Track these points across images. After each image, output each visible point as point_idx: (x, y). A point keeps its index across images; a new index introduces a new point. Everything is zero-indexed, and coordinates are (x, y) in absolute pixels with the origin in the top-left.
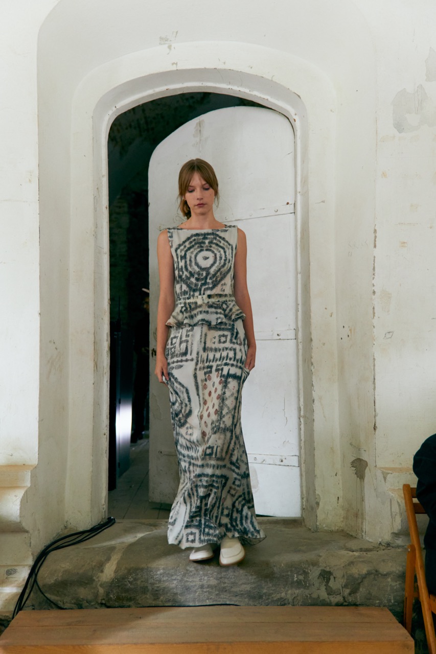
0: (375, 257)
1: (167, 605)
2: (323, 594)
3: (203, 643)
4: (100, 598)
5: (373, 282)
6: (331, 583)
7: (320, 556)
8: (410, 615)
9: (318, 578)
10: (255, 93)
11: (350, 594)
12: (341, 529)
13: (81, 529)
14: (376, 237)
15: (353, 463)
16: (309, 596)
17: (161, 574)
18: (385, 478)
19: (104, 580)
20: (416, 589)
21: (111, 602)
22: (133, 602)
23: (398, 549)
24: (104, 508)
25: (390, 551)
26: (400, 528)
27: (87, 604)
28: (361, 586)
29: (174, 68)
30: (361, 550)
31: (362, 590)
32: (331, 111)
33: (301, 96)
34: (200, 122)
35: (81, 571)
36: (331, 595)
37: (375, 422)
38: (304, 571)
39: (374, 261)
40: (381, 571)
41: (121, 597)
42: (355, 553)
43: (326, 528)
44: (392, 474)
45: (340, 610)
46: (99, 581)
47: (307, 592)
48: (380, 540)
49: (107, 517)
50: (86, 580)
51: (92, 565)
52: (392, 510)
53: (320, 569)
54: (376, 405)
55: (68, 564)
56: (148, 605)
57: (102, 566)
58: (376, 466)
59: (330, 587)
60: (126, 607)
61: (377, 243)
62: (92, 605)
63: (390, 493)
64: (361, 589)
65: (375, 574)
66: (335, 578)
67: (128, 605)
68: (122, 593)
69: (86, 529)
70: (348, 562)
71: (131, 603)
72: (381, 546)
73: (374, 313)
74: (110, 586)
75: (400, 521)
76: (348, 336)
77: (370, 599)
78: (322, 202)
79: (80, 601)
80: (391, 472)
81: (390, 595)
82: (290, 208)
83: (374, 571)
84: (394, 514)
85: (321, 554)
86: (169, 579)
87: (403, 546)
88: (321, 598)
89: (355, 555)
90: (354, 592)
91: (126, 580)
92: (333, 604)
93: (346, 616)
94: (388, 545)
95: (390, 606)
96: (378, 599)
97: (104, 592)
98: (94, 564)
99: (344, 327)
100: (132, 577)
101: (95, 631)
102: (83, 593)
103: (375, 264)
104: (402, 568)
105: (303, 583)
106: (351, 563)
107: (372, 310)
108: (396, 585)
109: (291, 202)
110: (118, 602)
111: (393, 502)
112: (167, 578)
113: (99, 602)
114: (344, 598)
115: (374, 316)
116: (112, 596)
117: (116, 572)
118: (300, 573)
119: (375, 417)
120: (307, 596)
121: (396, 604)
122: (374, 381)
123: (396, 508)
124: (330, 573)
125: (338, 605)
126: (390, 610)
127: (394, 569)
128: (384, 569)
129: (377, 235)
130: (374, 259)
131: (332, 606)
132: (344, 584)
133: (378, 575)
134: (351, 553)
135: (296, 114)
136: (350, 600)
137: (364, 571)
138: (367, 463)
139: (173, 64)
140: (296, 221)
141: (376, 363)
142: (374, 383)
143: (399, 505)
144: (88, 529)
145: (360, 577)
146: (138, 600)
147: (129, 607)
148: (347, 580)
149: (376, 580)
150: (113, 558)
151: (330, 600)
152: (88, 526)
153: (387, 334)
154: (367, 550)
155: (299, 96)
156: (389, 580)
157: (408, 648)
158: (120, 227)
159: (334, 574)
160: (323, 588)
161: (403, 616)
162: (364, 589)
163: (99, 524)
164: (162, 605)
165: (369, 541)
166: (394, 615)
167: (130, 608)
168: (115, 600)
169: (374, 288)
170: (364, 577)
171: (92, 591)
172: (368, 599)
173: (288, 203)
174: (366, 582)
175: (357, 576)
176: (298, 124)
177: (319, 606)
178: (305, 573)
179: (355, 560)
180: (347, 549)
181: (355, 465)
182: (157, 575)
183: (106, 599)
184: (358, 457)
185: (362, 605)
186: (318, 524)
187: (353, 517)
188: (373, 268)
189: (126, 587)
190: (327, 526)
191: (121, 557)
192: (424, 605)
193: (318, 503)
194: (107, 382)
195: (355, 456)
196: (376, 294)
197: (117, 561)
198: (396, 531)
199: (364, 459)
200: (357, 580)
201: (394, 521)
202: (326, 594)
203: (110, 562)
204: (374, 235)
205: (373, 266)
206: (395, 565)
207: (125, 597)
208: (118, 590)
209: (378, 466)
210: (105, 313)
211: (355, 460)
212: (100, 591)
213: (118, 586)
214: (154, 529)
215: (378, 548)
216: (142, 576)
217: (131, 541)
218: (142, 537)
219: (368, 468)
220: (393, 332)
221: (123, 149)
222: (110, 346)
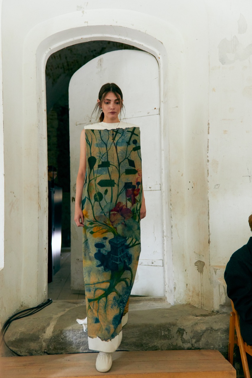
0: (208, 140)
1: (85, 352)
2: (180, 343)
4: (44, 349)
5: (208, 155)
6: (185, 336)
7: (177, 320)
8: (232, 354)
9: (177, 333)
10: (135, 41)
11: (196, 342)
12: (189, 303)
13: (31, 307)
14: (209, 128)
15: (196, 263)
16: (171, 344)
17: (81, 333)
18: (215, 272)
19: (46, 338)
20: (236, 338)
21: (50, 351)
22: (64, 351)
23: (224, 314)
24: (45, 294)
25: (218, 316)
26: (225, 301)
27: (36, 353)
28: (202, 337)
29: (86, 25)
30: (202, 315)
31: (203, 340)
32: (181, 52)
33: (163, 43)
34: (100, 59)
35: (31, 333)
36: (184, 343)
37: (209, 239)
38: (168, 329)
39: (208, 142)
40: (214, 328)
41: (56, 348)
42: (198, 317)
43: (180, 303)
44: (219, 269)
45: (190, 352)
46: (43, 338)
47: (170, 342)
48: (213, 309)
49: (47, 299)
50: (35, 338)
51: (38, 329)
52: (220, 291)
53: (178, 327)
54: (210, 228)
55: (23, 328)
56: (73, 352)
57: (44, 329)
58: (210, 265)
59: (183, 338)
60: (60, 354)
61: (210, 131)
62: (39, 353)
63: (219, 281)
64: (202, 339)
66: (186, 333)
67: (61, 352)
68: (57, 345)
69: (34, 307)
70: (194, 323)
71: (63, 351)
72: (213, 313)
73: (208, 173)
74: (50, 341)
75: (225, 298)
76: (193, 187)
77: (207, 345)
78: (176, 107)
79: (31, 351)
80: (219, 268)
81: (220, 342)
82: (157, 111)
83: (210, 328)
84: (221, 293)
85: (178, 319)
87: (226, 313)
88: (178, 345)
89: (198, 319)
90: (198, 341)
91: (60, 337)
92: (186, 348)
93: (193, 356)
94: (218, 312)
95: (220, 349)
96: (212, 345)
97: (46, 345)
98: (39, 328)
99: (190, 182)
100: (63, 335)
101: (40, 369)
102: (33, 346)
103: (209, 144)
104: (227, 326)
105: (168, 337)
106: (196, 324)
107: (207, 171)
108: (223, 336)
109: (157, 108)
110: (54, 351)
111: (220, 286)
112: (85, 335)
113: (43, 351)
114: (192, 345)
115: (208, 175)
116: (50, 347)
117: (53, 332)
118: (166, 330)
119: (209, 236)
120: (170, 344)
121: (223, 347)
123: (222, 290)
124: (184, 330)
125: (189, 349)
126: (220, 351)
127: (222, 327)
128: (216, 327)
129: (210, 126)
131: (185, 350)
132: (192, 336)
133: (212, 330)
134: (196, 318)
135: (160, 54)
136: (196, 346)
137: (204, 328)
138: (204, 263)
139: (85, 22)
140: (160, 119)
141: (209, 203)
142: (208, 215)
143: (224, 288)
144: (36, 306)
145: (202, 332)
146: (67, 349)
147: (62, 353)
148: (194, 334)
149: (211, 334)
150: (51, 324)
151: (184, 347)
152: (36, 305)
153: (216, 186)
154: (205, 316)
155: (162, 43)
156: (219, 333)
157: (232, 375)
158: (53, 127)
159: (186, 331)
160: (180, 339)
161: (227, 355)
162: (204, 339)
163: (42, 304)
164: (82, 352)
165: (206, 310)
166: (222, 354)
168: (53, 350)
169: (208, 158)
170: (204, 332)
171: (39, 344)
172: (206, 345)
173: (155, 108)
174: (205, 335)
175: (199, 331)
176: (161, 61)
177: (177, 350)
178: (169, 330)
179: (198, 322)
180: (193, 315)
181: (197, 264)
182: (78, 334)
183: (47, 349)
184: (199, 260)
185: (203, 349)
186: (175, 300)
187: (196, 296)
188: (207, 146)
189: (60, 342)
190: (180, 302)
191: (56, 323)
192: (241, 348)
193: (175, 288)
194: (47, 217)
195: (197, 259)
196: (209, 162)
197: (53, 326)
198: (222, 303)
199: (202, 261)
200: (200, 334)
201: (221, 298)
202: (181, 342)
203: (49, 326)
204: (208, 127)
205: (207, 145)
206: (222, 324)
207: (59, 348)
208: (54, 344)
209: (211, 265)
210: (45, 174)
211: (197, 261)
212: (43, 344)
213: (55, 341)
214: (76, 306)
215: (212, 314)
216: (69, 335)
217: (62, 313)
218: (69, 311)
219: (205, 266)
220: (219, 185)
221: (54, 80)
222: (48, 195)
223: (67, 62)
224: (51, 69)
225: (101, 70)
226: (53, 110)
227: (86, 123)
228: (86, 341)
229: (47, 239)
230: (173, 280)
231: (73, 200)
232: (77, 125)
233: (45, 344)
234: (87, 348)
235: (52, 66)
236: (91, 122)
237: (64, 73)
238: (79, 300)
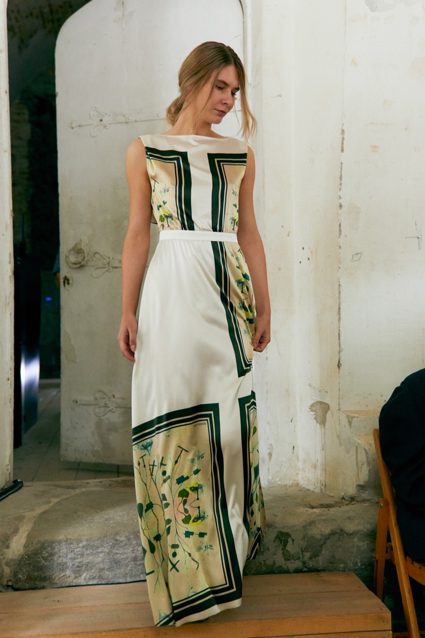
0: (342, 163)
1: (91, 583)
2: (280, 560)
3: (139, 628)
4: (6, 580)
5: (340, 193)
6: (290, 547)
7: (276, 516)
9: (274, 541)
11: (310, 558)
12: (296, 482)
14: (343, 139)
15: (312, 406)
16: (263, 562)
17: (83, 547)
18: (350, 423)
19: (11, 557)
20: (390, 549)
21: (20, 584)
22: (48, 582)
23: (365, 503)
24: (8, 470)
25: (353, 506)
26: (367, 478)
28: (324, 547)
30: (322, 506)
31: (325, 553)
36: (288, 560)
37: (339, 359)
39: (341, 168)
40: (347, 529)
41: (32, 576)
42: (314, 510)
43: (279, 483)
44: (358, 417)
45: (300, 577)
46: (4, 558)
48: (343, 494)
49: (12, 480)
52: (358, 460)
53: (277, 530)
54: (341, 338)
56: (67, 585)
57: (7, 540)
58: (339, 409)
59: (287, 551)
60: (40, 589)
61: (345, 146)
63: (356, 439)
64: (323, 552)
65: (340, 534)
66: (293, 540)
67: (42, 586)
68: (34, 572)
70: (309, 521)
71: (46, 584)
72: (344, 501)
73: (340, 231)
74: (19, 564)
75: (367, 472)
76: (309, 259)
77: (333, 563)
78: (279, 96)
80: (356, 415)
81: (356, 557)
83: (338, 531)
84: (360, 463)
85: (277, 514)
86: (94, 552)
87: (370, 500)
88: (278, 565)
89: (315, 513)
90: (315, 555)
91: (39, 555)
92: (291, 570)
93: (306, 585)
94: (353, 499)
95: (357, 570)
96: (342, 563)
97: (11, 571)
99: (303, 248)
100: (47, 552)
103: (342, 172)
104: (371, 525)
106: (312, 523)
107: (339, 226)
108: (364, 545)
110: (28, 583)
111: (359, 449)
112: (91, 551)
113: (5, 583)
114: (304, 563)
115: (340, 234)
116: (20, 576)
117: (25, 547)
119: (339, 353)
120: (261, 563)
121: (363, 567)
122: (339, 311)
123: (362, 457)
124: (288, 535)
125: (297, 571)
126: (358, 575)
127: (361, 528)
128: (350, 527)
129: (345, 136)
130: (341, 166)
131: (291, 573)
132: (304, 546)
133: (343, 535)
134: (311, 511)
136: (311, 565)
137: (327, 531)
138: (329, 406)
141: (341, 290)
142: (339, 313)
143: (367, 453)
145: (323, 538)
146: (54, 579)
147: (43, 588)
148: (308, 542)
149: (341, 541)
150: (21, 530)
151: (288, 567)
153: (355, 256)
154: (328, 506)
156: (356, 540)
157: (383, 622)
159: (292, 536)
160: (280, 552)
162: (327, 552)
164: (85, 584)
165: (329, 496)
167: (44, 590)
168: (25, 581)
169: (340, 201)
170: (327, 538)
172: (331, 563)
174: (329, 543)
175: (319, 537)
177: (276, 574)
179: (316, 519)
180: (305, 506)
181: (314, 409)
182: (78, 548)
183: (13, 580)
184: (319, 400)
185: (324, 570)
186: (270, 478)
187: (311, 468)
188: (339, 177)
189: (39, 565)
190: (280, 480)
191: (32, 528)
192: (399, 569)
193: (270, 455)
194: (11, 315)
195: (315, 398)
196: (343, 208)
197: (26, 534)
198: (362, 483)
199: (325, 402)
200: (320, 542)
201: (360, 472)
202: (283, 559)
203: (18, 535)
204: (341, 137)
205: (340, 174)
206: (362, 522)
207: (38, 576)
208: (28, 569)
209: (342, 409)
210: (7, 227)
211: (315, 403)
212: (5, 570)
213: (29, 563)
214: (73, 492)
215: (341, 503)
216: (60, 550)
217: (45, 508)
218: (58, 503)
219: (329, 411)
220: (361, 253)
221: (22, 41)
222: (13, 269)
223: (50, 5)
224: (16, 19)
225: (123, 14)
226: (19, 103)
227: (92, 124)
228: (93, 562)
229: (11, 359)
230: (268, 439)
231: (66, 282)
232: (73, 128)
233: (9, 570)
234: (95, 575)
235: (18, 12)
236: (103, 122)
237: (44, 27)
238: (79, 482)
